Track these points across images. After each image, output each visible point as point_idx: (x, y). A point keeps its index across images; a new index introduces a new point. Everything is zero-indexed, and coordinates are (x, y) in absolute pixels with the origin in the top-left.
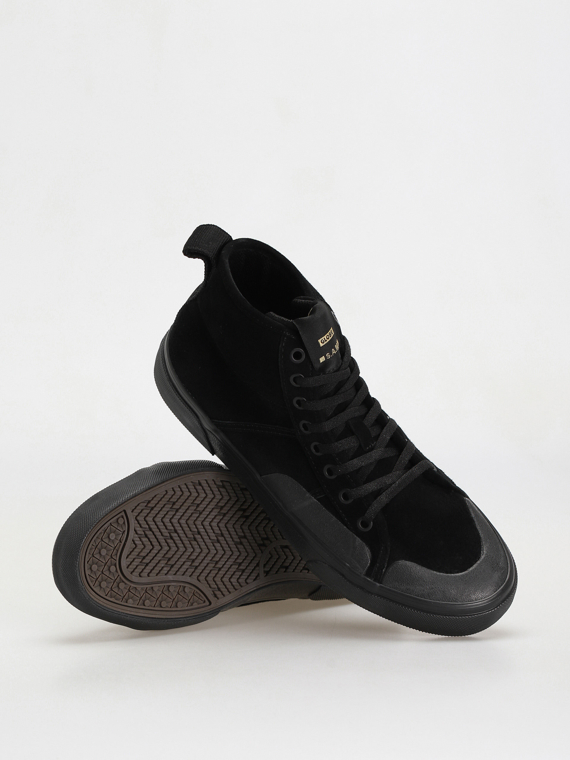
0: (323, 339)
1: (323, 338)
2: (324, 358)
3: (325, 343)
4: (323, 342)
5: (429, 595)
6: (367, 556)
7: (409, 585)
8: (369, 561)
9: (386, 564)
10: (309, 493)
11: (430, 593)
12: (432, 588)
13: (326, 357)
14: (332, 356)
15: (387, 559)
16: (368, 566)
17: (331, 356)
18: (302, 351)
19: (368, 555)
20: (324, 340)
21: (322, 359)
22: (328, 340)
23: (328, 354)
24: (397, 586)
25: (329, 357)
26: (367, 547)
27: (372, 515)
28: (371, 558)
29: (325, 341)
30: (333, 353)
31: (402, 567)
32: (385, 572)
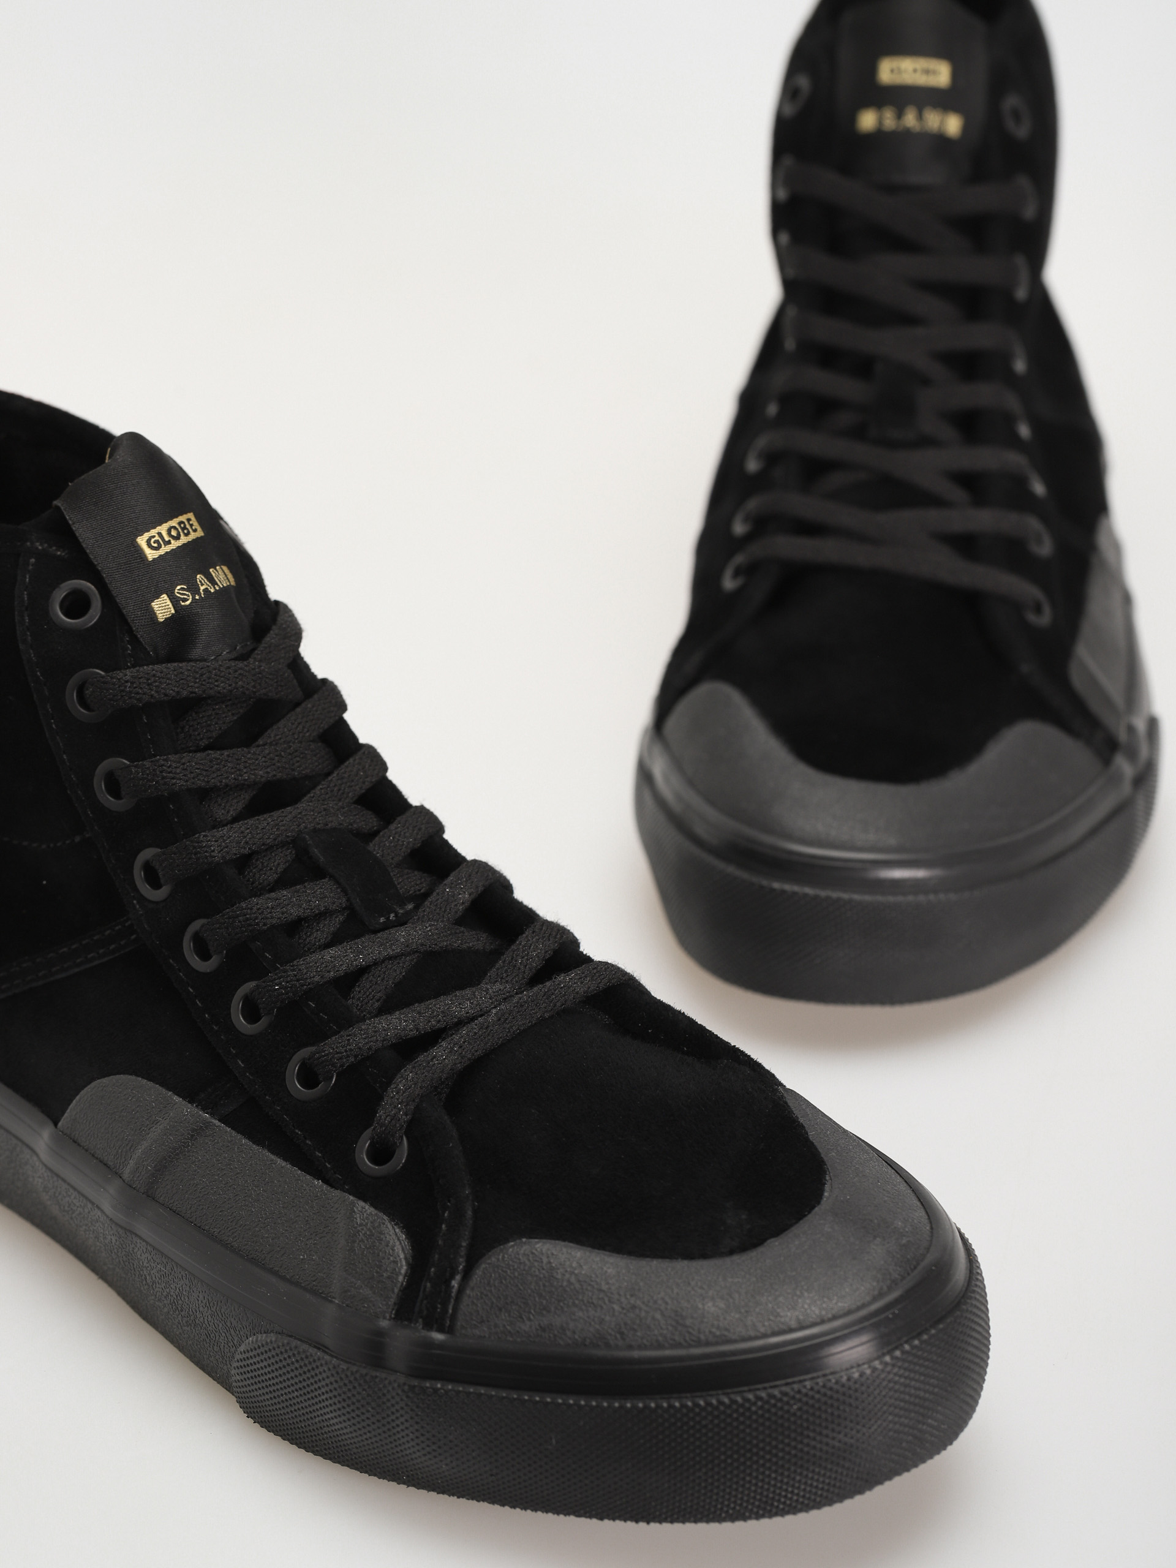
0: (154, 537)
1: (153, 532)
2: (169, 602)
3: (164, 550)
4: (156, 545)
5: (622, 1334)
6: (393, 1250)
7: (549, 1312)
8: (402, 1266)
9: (461, 1260)
10: (193, 1105)
11: (626, 1324)
12: (634, 1307)
13: (175, 601)
14: (197, 597)
15: (464, 1244)
16: (399, 1285)
17: (194, 598)
18: (90, 588)
19: (398, 1249)
20: (157, 538)
21: (162, 607)
22: (175, 544)
23: (182, 589)
24: (504, 1326)
25: (186, 600)
26: (395, 1225)
27: (400, 1110)
28: (408, 1256)
29: (165, 545)
30: (202, 588)
31: (519, 1259)
32: (460, 1291)
